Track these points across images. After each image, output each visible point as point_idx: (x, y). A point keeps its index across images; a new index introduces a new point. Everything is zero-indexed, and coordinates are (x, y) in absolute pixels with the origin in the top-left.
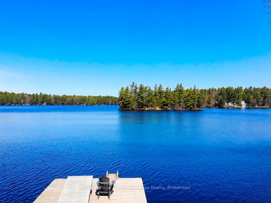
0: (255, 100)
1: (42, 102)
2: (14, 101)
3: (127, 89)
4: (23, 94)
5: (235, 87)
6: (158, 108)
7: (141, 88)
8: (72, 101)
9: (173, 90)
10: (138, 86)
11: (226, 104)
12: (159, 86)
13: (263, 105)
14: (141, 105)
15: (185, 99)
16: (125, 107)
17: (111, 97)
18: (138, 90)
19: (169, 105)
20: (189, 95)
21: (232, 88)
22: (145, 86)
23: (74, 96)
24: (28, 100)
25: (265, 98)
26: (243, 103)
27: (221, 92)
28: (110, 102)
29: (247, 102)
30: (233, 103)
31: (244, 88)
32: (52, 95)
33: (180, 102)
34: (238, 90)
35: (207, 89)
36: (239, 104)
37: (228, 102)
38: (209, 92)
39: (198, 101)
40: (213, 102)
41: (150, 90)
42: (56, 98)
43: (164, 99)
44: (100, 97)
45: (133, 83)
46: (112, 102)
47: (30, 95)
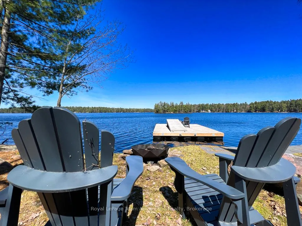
0: (215, 109)
1: (121, 111)
2: (110, 111)
3: (158, 104)
4: (113, 108)
5: (205, 103)
6: (172, 113)
7: (164, 104)
8: (133, 111)
9: (179, 104)
10: (163, 103)
11: (201, 111)
12: (172, 103)
13: (219, 111)
14: (164, 111)
15: (184, 108)
16: (157, 112)
17: (150, 109)
18: (163, 105)
19: (177, 111)
20: (186, 106)
21: (204, 104)
22: (166, 103)
23: (134, 109)
24: (115, 110)
25: (219, 108)
26: (209, 111)
27: (199, 106)
28: (149, 111)
29: (211, 110)
30: (205, 111)
31: (209, 104)
32: (125, 108)
33: (182, 110)
34: (207, 105)
35: (193, 104)
36: (207, 111)
37: (202, 111)
38: (194, 106)
39: (190, 109)
40: (196, 110)
41: (168, 104)
42: (126, 109)
43: (175, 108)
44: (145, 109)
45: (161, 102)
46: (150, 111)
47: (116, 108)
